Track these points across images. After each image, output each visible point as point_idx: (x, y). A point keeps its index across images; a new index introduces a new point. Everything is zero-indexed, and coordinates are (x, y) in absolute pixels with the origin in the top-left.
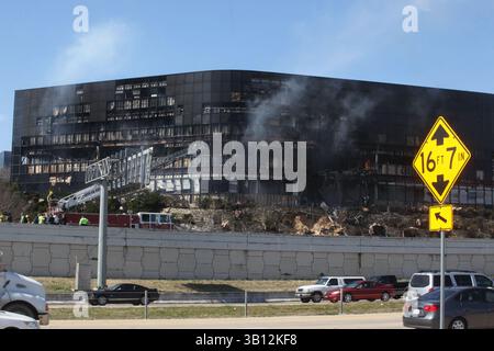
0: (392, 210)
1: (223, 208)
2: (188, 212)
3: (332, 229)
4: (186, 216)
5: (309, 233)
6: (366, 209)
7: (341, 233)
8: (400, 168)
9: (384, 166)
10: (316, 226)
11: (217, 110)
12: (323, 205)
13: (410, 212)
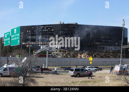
0: (98, 52)
1: (64, 52)
2: (57, 53)
3: (85, 56)
4: (57, 54)
5: (81, 57)
6: (92, 52)
7: (87, 57)
8: (99, 43)
9: (96, 43)
10: (82, 55)
11: (62, 32)
12: (84, 51)
13: (102, 52)
